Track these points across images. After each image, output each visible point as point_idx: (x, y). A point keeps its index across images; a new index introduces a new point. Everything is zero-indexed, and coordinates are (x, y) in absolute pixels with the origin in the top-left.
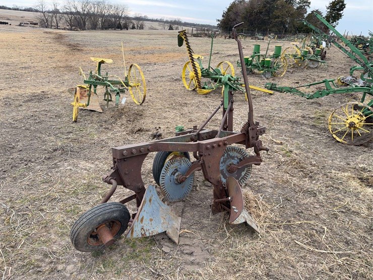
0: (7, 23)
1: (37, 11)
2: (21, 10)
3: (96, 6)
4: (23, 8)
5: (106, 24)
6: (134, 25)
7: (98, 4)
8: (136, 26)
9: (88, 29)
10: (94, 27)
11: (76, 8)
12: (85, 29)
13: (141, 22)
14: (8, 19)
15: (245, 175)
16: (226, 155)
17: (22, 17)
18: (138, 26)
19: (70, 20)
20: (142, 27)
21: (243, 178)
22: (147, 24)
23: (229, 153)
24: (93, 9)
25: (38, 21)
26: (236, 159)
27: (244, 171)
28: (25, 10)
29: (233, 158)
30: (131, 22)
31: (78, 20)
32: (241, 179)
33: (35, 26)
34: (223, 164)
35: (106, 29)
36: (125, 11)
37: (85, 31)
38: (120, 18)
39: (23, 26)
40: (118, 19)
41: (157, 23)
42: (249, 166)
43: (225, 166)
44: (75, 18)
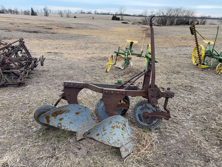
0: (128, 23)
1: (143, 16)
2: (136, 16)
3: (175, 11)
4: (138, 15)
5: (180, 22)
6: (198, 22)
7: (177, 10)
8: (200, 23)
9: (168, 25)
10: (172, 24)
11: (163, 14)
12: (166, 25)
13: (204, 20)
14: (129, 21)
15: (155, 123)
16: (144, 105)
17: (135, 20)
18: (201, 23)
19: (159, 21)
20: (204, 23)
21: (153, 125)
22: (208, 21)
23: (147, 104)
24: (173, 14)
25: (142, 22)
26: (151, 110)
27: (155, 120)
28: (138, 16)
29: (149, 109)
30: (196, 20)
31: (163, 20)
32: (152, 125)
33: (140, 24)
34: (141, 111)
35: (178, 25)
36: (194, 13)
37: (165, 26)
38: (189, 18)
39: (134, 24)
40: (188, 19)
41: (217, 20)
42: (161, 118)
43: (142, 112)
44: (162, 19)
